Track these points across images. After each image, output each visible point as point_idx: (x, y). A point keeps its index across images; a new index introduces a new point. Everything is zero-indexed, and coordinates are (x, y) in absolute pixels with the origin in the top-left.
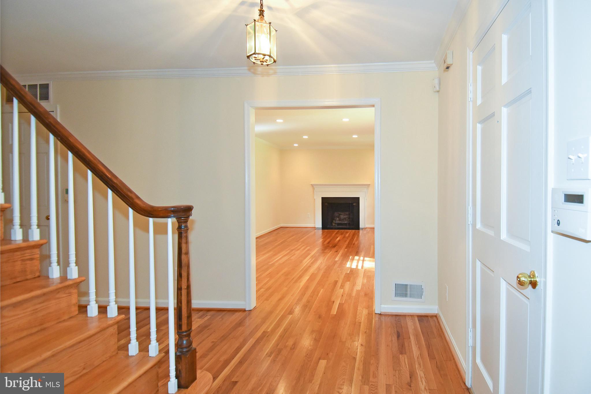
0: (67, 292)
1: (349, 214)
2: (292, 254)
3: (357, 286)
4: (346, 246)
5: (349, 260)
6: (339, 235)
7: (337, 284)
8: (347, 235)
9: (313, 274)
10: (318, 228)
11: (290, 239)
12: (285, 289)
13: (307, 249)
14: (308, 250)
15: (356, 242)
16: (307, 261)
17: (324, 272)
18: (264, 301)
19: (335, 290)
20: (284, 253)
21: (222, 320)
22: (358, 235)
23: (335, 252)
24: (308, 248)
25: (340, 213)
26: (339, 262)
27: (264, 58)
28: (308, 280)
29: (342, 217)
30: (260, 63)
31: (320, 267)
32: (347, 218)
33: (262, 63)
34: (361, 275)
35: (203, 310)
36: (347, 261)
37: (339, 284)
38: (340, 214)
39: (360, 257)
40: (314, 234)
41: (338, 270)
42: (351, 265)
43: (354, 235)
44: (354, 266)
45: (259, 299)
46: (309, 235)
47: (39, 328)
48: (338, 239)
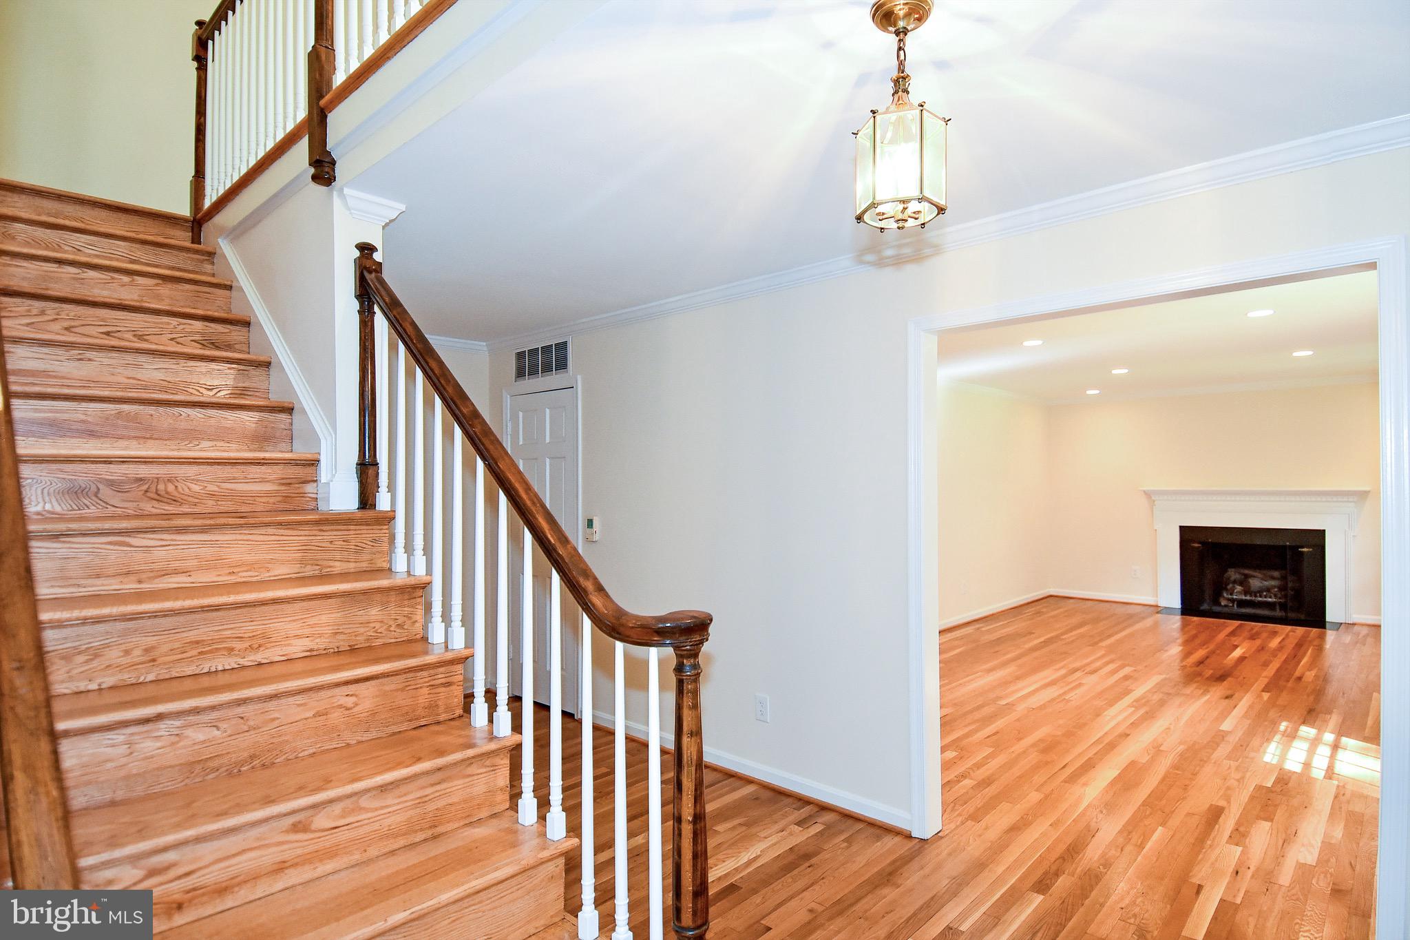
0: (488, 763)
1: (1283, 578)
2: (1071, 682)
3: (1303, 845)
4: (1266, 681)
5: (1277, 737)
6: (1241, 638)
7: (1221, 820)
8: (1274, 643)
9: (1133, 764)
10: (1168, 611)
11: (1074, 633)
12: (1035, 797)
13: (1121, 674)
14: (1126, 678)
15: (1308, 673)
16: (1116, 716)
17: (1176, 767)
18: (967, 819)
19: (1209, 842)
20: (1048, 674)
21: (848, 847)
22: (1320, 649)
23: (1221, 698)
24: (1127, 670)
25: (1246, 572)
26: (1233, 739)
27: (905, 209)
28: (1113, 783)
29: (1255, 583)
30: (895, 226)
31: (1161, 745)
32: (1276, 590)
33: (901, 224)
34: (1323, 802)
35: (812, 803)
36: (1269, 740)
37: (1228, 823)
38: (1247, 576)
39: (1321, 731)
40: (1156, 625)
41: (1229, 768)
42: (1283, 757)
43: (1300, 645)
44: (1294, 761)
45: (953, 810)
46: (1138, 626)
47: (429, 833)
48: (1237, 653)
